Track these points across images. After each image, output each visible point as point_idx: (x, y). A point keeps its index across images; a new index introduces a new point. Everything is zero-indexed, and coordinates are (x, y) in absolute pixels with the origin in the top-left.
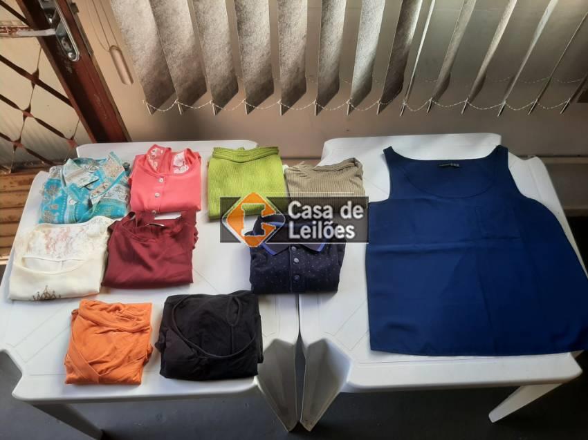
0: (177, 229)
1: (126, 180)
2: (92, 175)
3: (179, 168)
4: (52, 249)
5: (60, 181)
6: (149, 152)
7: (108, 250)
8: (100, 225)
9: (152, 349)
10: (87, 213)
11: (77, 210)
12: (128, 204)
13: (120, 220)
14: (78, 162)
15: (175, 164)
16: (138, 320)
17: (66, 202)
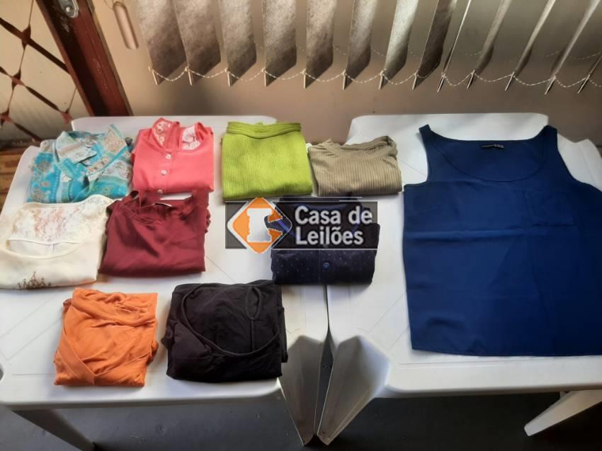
0: (187, 210)
1: (128, 156)
2: (90, 150)
3: (188, 143)
4: (41, 231)
5: (51, 155)
6: (155, 126)
7: (107, 232)
8: (98, 204)
9: (157, 346)
10: (83, 191)
11: (71, 188)
12: (130, 183)
13: (120, 200)
14: (73, 135)
15: (184, 138)
16: (142, 312)
17: (59, 179)
